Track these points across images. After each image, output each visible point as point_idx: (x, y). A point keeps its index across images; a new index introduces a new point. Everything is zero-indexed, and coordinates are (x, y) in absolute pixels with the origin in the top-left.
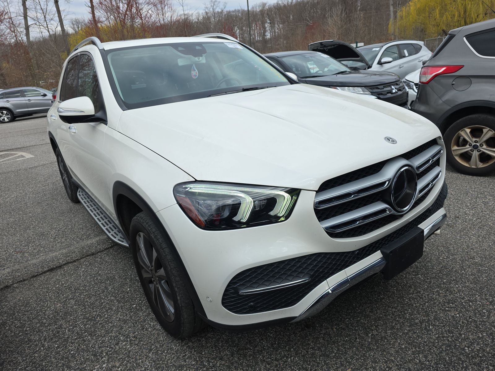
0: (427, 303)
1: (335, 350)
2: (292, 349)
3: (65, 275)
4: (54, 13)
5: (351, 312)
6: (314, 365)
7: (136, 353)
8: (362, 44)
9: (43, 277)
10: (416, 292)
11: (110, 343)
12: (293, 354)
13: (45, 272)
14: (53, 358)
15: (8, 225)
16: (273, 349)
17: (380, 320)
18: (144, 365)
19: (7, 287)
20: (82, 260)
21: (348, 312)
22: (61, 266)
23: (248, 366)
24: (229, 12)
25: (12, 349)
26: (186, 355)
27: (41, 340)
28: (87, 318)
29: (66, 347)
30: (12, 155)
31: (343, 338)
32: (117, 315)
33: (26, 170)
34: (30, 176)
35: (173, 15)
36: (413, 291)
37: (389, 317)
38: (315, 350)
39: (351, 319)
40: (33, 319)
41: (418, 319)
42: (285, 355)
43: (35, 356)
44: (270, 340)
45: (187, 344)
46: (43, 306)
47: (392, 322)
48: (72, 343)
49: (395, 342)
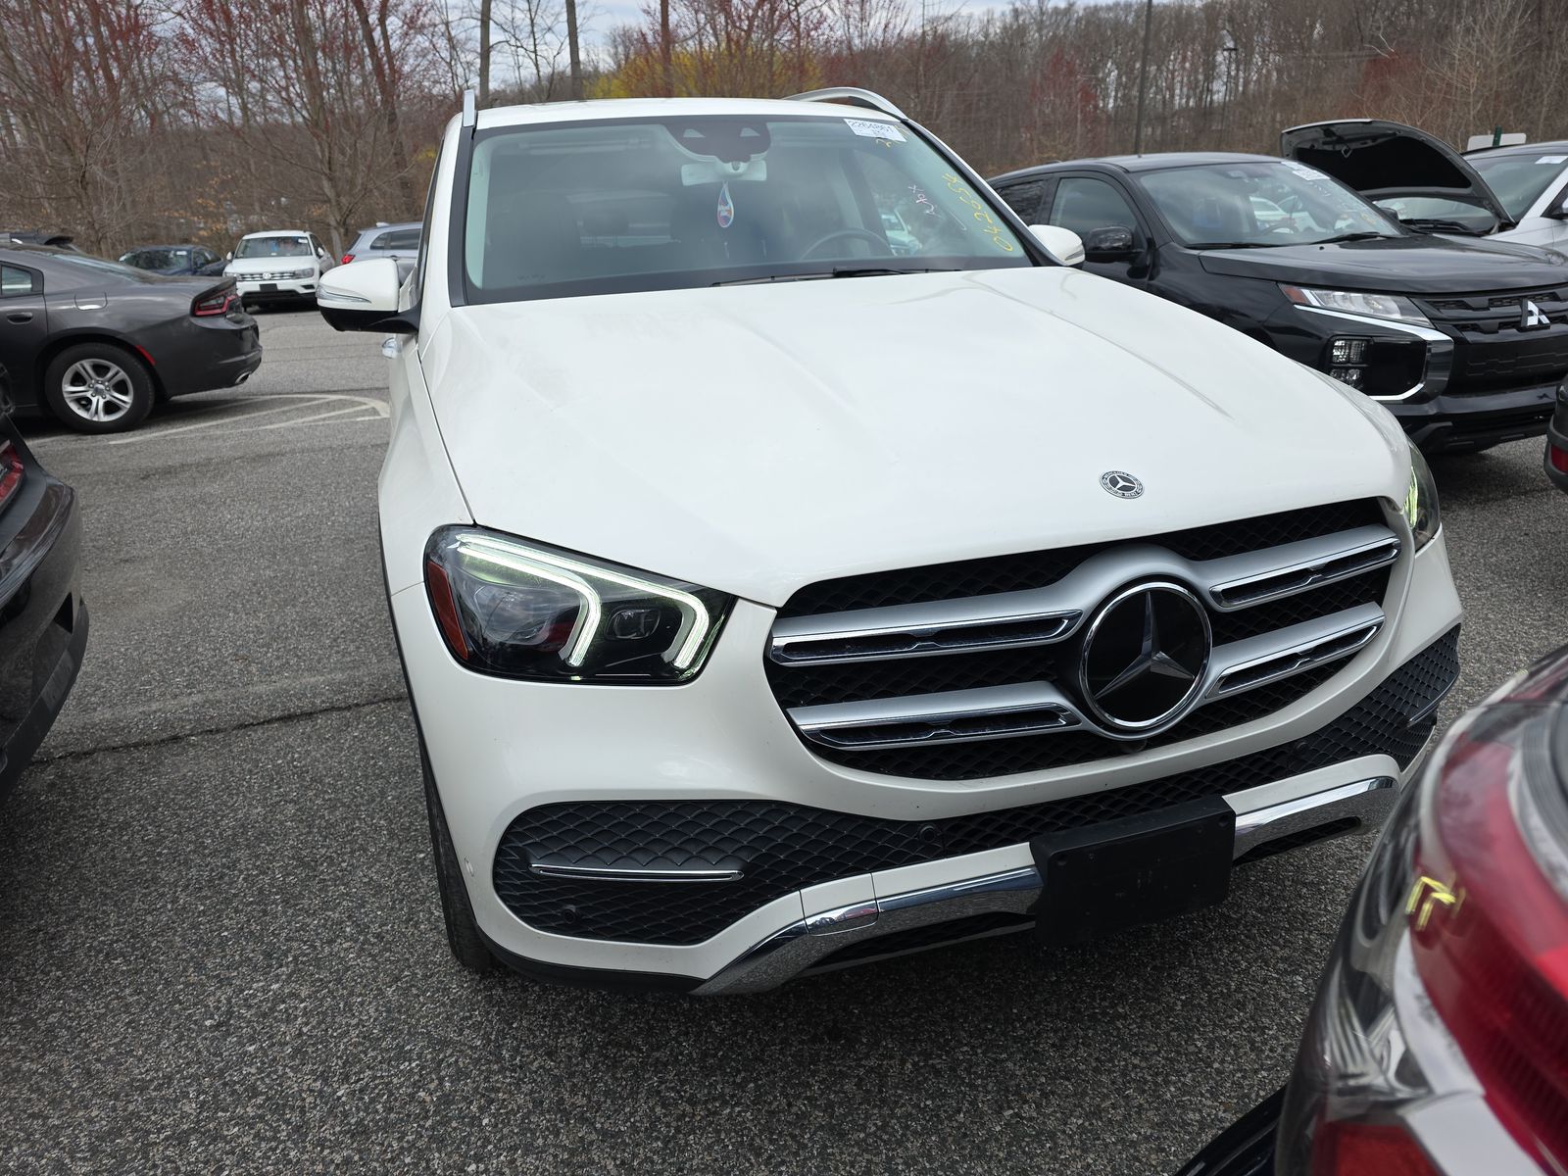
0: (1269, 1070)
1: (875, 1124)
2: (752, 1085)
3: (309, 737)
4: (557, 9)
5: (992, 1031)
6: (785, 1147)
7: (361, 976)
8: (1521, 137)
9: (259, 733)
10: (1250, 1027)
11: (318, 934)
12: (747, 1098)
13: (269, 722)
14: (180, 936)
15: (255, 585)
16: (702, 1068)
17: (1069, 1080)
18: (361, 1013)
19: (175, 739)
20: (367, 709)
21: (983, 1026)
22: (315, 713)
23: (606, 1094)
24: (1096, 9)
25: (109, 891)
26: (471, 1017)
27: (176, 886)
28: (300, 859)
29: (219, 917)
30: (353, 404)
31: (918, 1099)
32: (368, 868)
33: (363, 448)
34: (365, 465)
35: (893, 21)
36: (1242, 1022)
37: (1104, 1078)
38: (816, 1107)
39: (979, 1051)
40: (189, 830)
41: (1200, 1111)
42: (722, 1095)
43: (145, 921)
44: (706, 1042)
45: (491, 989)
46: (225, 803)
47: (1106, 1097)
48: (236, 912)
49: (1074, 1158)
